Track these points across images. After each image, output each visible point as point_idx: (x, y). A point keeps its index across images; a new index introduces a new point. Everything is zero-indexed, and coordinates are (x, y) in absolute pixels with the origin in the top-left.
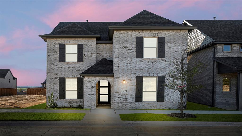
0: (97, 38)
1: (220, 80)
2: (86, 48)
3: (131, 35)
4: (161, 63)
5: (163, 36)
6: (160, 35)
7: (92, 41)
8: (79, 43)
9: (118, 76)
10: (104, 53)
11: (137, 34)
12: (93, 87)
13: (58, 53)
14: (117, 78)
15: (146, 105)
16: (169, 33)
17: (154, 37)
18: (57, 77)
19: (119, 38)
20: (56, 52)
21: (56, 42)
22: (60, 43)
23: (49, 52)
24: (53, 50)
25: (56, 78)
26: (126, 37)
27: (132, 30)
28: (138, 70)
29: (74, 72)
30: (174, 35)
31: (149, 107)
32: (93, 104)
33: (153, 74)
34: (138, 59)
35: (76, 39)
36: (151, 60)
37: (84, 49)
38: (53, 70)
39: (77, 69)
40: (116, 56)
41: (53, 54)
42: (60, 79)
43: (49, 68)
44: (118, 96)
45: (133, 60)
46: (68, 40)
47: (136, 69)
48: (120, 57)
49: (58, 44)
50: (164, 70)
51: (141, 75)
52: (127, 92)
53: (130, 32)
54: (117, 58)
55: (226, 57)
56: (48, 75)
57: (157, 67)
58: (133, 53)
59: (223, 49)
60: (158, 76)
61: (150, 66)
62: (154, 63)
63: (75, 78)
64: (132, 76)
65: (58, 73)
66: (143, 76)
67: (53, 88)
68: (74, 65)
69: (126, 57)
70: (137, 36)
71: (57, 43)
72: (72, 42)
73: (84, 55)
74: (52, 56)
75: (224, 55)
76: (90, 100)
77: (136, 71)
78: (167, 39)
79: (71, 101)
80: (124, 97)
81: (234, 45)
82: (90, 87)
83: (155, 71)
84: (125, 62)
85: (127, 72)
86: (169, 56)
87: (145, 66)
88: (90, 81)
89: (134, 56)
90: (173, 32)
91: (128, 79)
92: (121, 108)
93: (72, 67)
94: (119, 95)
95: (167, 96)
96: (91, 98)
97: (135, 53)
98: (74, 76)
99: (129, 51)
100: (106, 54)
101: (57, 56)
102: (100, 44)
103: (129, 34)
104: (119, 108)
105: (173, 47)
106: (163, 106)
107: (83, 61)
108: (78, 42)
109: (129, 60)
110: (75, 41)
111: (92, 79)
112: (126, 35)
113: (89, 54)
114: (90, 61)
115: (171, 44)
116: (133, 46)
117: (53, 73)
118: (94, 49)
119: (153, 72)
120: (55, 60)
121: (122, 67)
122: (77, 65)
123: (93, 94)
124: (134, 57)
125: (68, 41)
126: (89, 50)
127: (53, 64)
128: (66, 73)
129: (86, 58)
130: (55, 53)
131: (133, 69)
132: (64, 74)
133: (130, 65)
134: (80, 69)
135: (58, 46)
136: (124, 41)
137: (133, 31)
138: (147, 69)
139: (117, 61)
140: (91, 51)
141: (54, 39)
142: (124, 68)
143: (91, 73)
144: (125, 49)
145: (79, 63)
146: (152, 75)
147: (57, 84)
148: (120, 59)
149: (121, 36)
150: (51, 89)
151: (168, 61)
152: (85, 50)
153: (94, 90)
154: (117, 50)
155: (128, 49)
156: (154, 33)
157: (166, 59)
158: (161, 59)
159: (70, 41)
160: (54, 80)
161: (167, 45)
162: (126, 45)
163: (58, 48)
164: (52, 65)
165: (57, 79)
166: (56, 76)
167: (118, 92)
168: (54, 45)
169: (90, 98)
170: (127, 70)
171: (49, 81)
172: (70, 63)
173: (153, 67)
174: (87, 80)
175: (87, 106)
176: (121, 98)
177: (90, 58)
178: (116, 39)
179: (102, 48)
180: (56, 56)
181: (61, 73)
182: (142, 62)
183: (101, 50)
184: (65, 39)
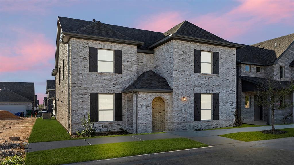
0: (138, 45)
1: (243, 98)
2: (125, 56)
3: (190, 47)
4: (216, 80)
5: (217, 52)
6: (215, 51)
7: (133, 48)
8: (116, 49)
9: (178, 93)
10: (144, 64)
11: (195, 46)
12: (148, 106)
13: (88, 59)
14: (177, 95)
15: (204, 124)
16: (222, 49)
17: (210, 51)
18: (88, 93)
19: (178, 49)
20: (85, 58)
21: (84, 44)
22: (90, 46)
23: (75, 57)
24: (80, 55)
25: (85, 93)
26: (185, 48)
27: (191, 41)
28: (196, 86)
29: (110, 86)
30: (226, 51)
31: (206, 126)
32: (148, 126)
33: (210, 90)
34: (196, 74)
35: (113, 43)
36: (208, 76)
37: (122, 57)
38: (81, 83)
39: (114, 83)
40: (176, 70)
41: (81, 60)
42: (91, 95)
43: (75, 80)
44: (178, 116)
45: (192, 75)
46: (102, 43)
47: (195, 85)
48: (179, 71)
49: (87, 47)
50: (218, 87)
51: (199, 92)
52: (186, 111)
53: (188, 44)
54: (176, 71)
55: (247, 76)
56: (74, 89)
57: (212, 83)
58: (192, 67)
59: (245, 69)
60: (214, 93)
61: (206, 82)
62: (210, 79)
63: (111, 94)
64: (191, 93)
65: (89, 87)
66: (201, 93)
67: (82, 108)
68: (109, 77)
69: (185, 71)
70: (195, 49)
71: (86, 45)
72: (107, 47)
73: (122, 65)
74: (79, 64)
75: (246, 75)
76: (145, 121)
77: (194, 87)
78: (221, 55)
79: (106, 124)
80: (183, 117)
81: (252, 66)
82: (145, 105)
83: (211, 88)
84: (184, 77)
85: (186, 88)
86: (222, 73)
87: (202, 82)
88: (145, 98)
89: (193, 70)
90: (225, 49)
91: (188, 96)
92: (181, 129)
93: (108, 80)
94: (179, 114)
95: (221, 113)
96: (147, 119)
97: (193, 68)
98: (110, 91)
99: (188, 65)
100: (147, 65)
101: (87, 63)
102: (139, 53)
103: (188, 45)
104: (179, 129)
105: (226, 64)
106: (218, 124)
107: (121, 73)
108: (115, 47)
109: (188, 75)
110: (111, 46)
111: (148, 96)
112: (184, 46)
113: (129, 64)
114: (130, 73)
115: (224, 61)
116: (191, 60)
117: (81, 86)
118: (135, 59)
119: (210, 89)
120: (84, 69)
121: (181, 82)
122: (114, 77)
123: (149, 114)
124: (193, 72)
125: (102, 45)
126: (129, 59)
127: (80, 74)
128: (100, 87)
129: (125, 69)
130: (83, 59)
131: (192, 85)
132: (96, 89)
133: (189, 80)
134: (118, 82)
135: (87, 50)
136: (182, 53)
137: (192, 43)
138: (204, 85)
139: (177, 75)
140: (130, 61)
141: (82, 40)
142: (184, 83)
143: (147, 88)
144: (184, 62)
145: (117, 74)
146: (208, 92)
147: (86, 102)
148: (179, 73)
149: (180, 46)
150: (79, 109)
151: (222, 78)
152: (124, 59)
153: (150, 108)
154: (176, 63)
155: (187, 62)
156: (210, 47)
157: (220, 76)
158: (216, 75)
159: (105, 45)
160: (83, 97)
161: (221, 61)
162: (185, 58)
163: (89, 53)
164: (80, 76)
165: (86, 95)
166: (85, 91)
167: (178, 111)
168: (83, 48)
169: (145, 119)
170: (186, 86)
171: (75, 98)
172: (105, 74)
173: (209, 83)
174: (142, 97)
175: (142, 129)
176: (181, 118)
177: (130, 70)
178: (175, 49)
179: (141, 58)
180: (85, 64)
181: (93, 87)
182: (200, 78)
183: (140, 60)
184: (97, 42)
